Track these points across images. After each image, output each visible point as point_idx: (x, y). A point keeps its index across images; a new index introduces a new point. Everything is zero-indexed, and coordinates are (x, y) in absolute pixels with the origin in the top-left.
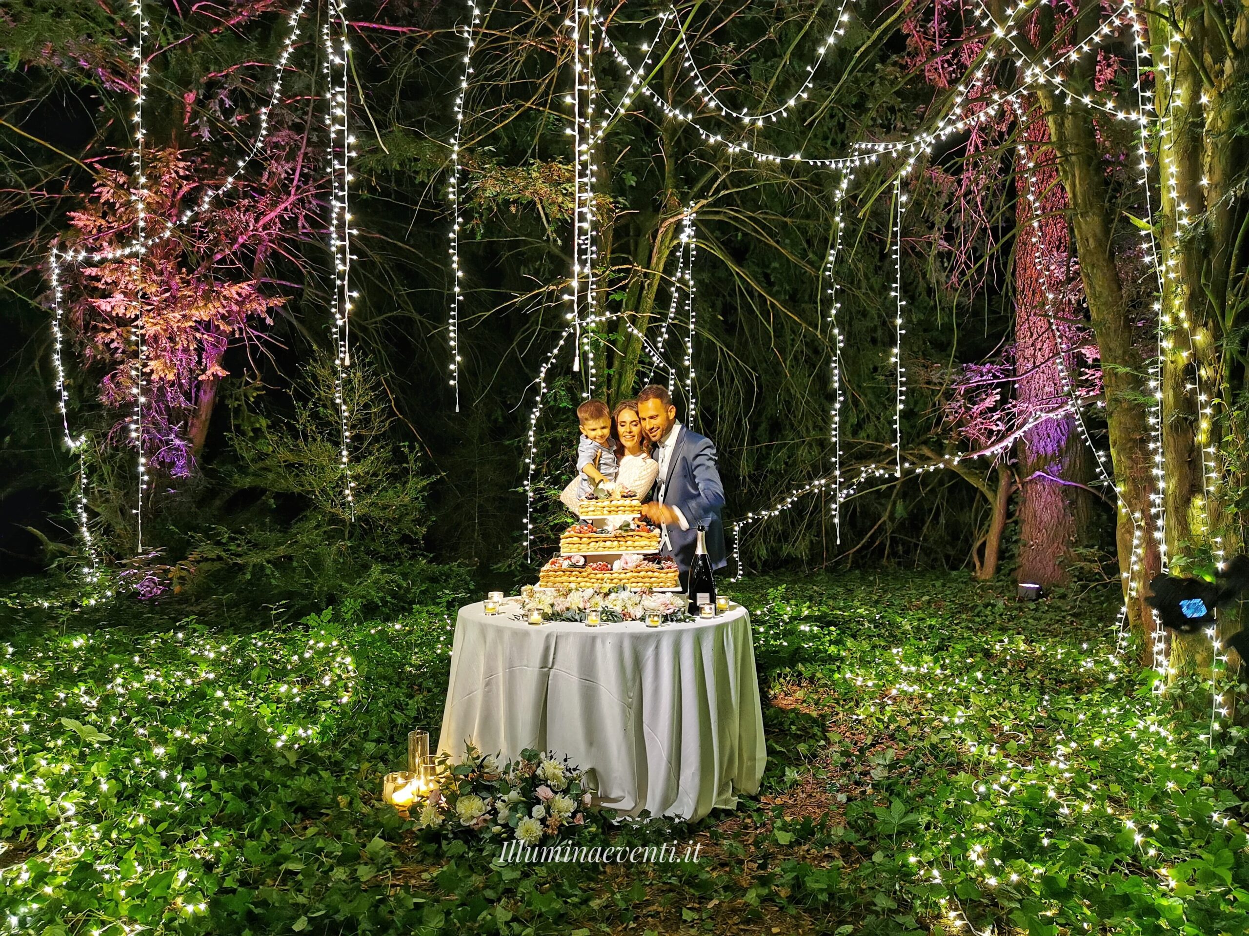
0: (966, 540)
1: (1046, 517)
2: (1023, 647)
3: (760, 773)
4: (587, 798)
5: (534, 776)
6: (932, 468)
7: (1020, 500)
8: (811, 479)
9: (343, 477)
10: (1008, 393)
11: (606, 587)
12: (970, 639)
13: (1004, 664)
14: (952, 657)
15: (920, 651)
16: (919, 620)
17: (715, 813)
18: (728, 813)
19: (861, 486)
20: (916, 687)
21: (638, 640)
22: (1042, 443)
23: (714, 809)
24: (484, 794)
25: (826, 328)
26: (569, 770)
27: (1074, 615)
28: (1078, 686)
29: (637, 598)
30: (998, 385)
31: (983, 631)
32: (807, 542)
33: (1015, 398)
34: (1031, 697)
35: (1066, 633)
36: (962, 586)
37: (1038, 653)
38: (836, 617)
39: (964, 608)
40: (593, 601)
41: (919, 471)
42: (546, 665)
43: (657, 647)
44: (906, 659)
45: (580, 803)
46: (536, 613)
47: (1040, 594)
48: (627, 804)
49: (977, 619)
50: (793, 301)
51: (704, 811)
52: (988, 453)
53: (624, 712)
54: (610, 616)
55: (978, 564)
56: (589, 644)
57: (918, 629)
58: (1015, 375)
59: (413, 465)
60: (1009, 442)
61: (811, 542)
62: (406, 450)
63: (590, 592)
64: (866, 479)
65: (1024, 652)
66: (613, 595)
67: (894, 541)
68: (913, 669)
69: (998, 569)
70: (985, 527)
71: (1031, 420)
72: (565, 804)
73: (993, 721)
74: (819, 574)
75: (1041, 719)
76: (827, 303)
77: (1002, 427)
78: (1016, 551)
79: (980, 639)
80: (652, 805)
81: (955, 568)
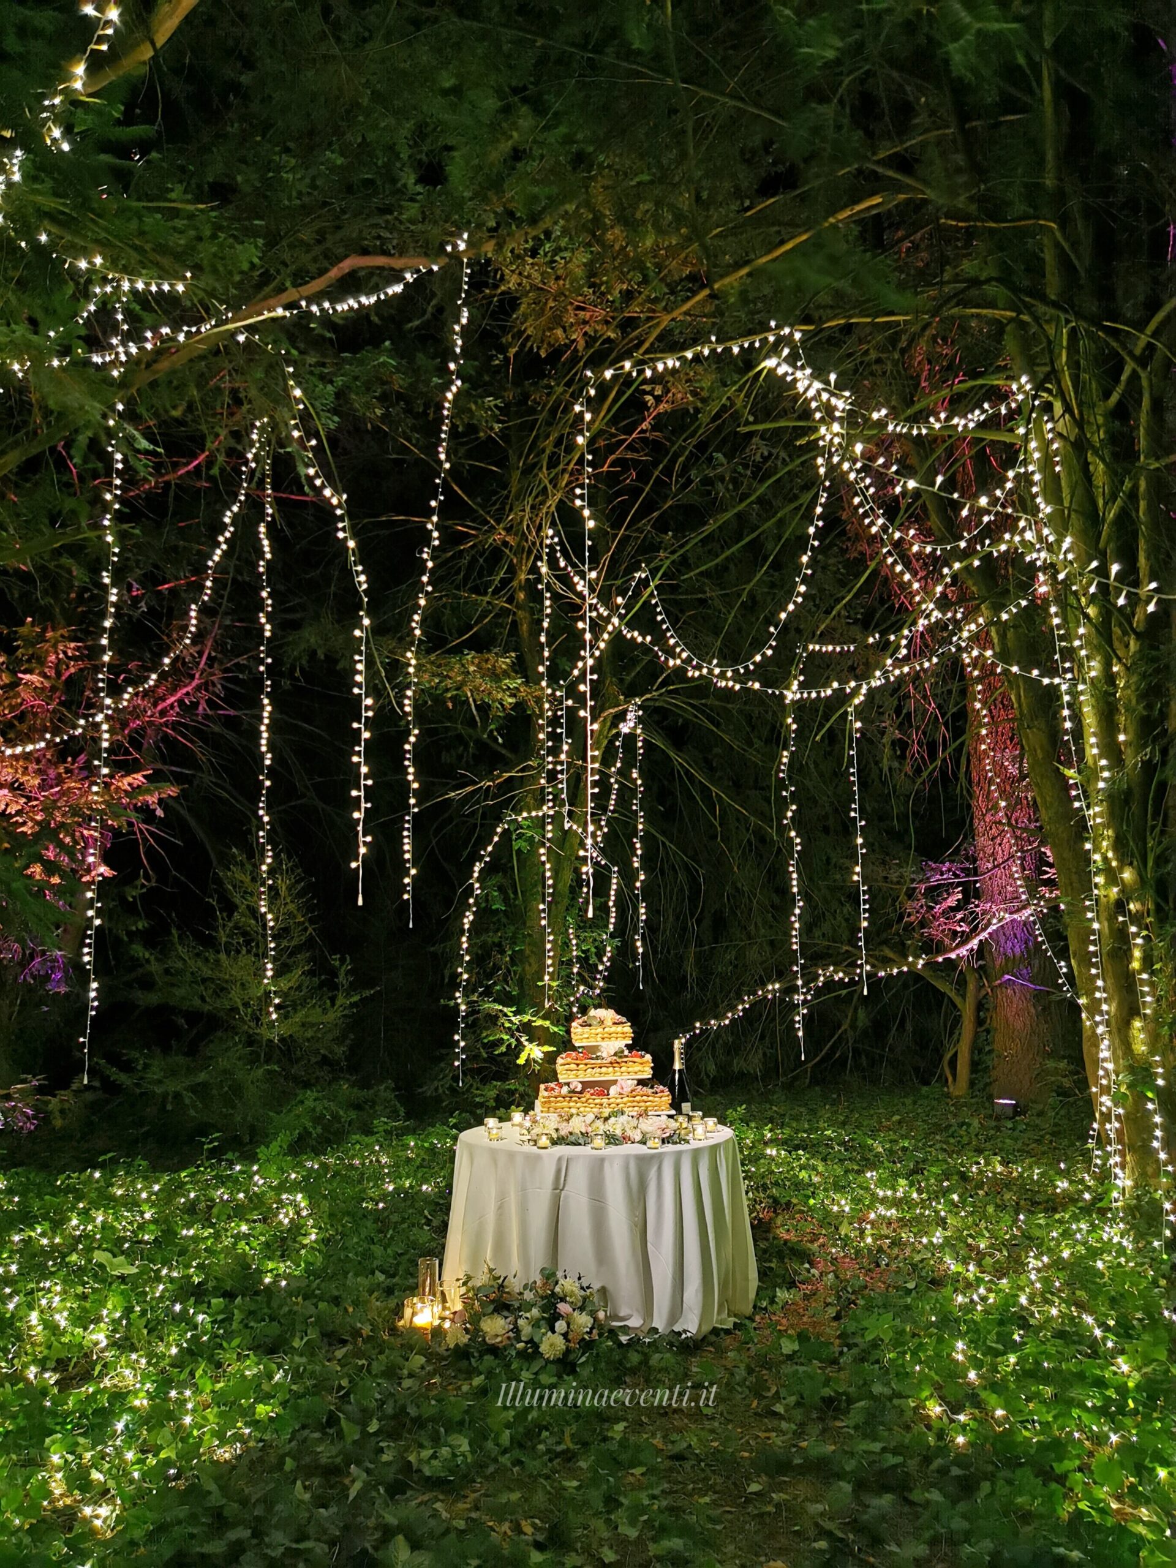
0: (937, 1050)
1: (1018, 1025)
2: (999, 1169)
3: (752, 1295)
4: (601, 1315)
5: (553, 1294)
6: (895, 971)
7: (991, 1006)
8: (763, 985)
9: (267, 994)
10: (971, 893)
11: (606, 1112)
12: (945, 1161)
13: (980, 1185)
14: (927, 1180)
15: (895, 1175)
16: (891, 1141)
17: (715, 1331)
18: (728, 1332)
19: (819, 992)
20: (894, 1211)
21: (643, 1162)
22: (1009, 944)
23: (714, 1328)
24: (506, 1313)
25: (782, 830)
26: (582, 1288)
27: (1053, 1134)
28: (1052, 1205)
29: (634, 1122)
30: (959, 884)
31: (958, 1153)
32: (761, 1055)
33: (978, 897)
34: (1007, 1218)
35: (1044, 1153)
36: (935, 1103)
37: (1015, 1174)
38: (803, 1140)
39: (937, 1129)
40: (594, 1126)
41: (882, 974)
42: (559, 1186)
43: (660, 1169)
44: (881, 1183)
45: (595, 1319)
46: (544, 1138)
47: (1017, 1110)
48: (635, 1322)
49: (952, 1140)
50: (737, 787)
51: (707, 1328)
52: (953, 956)
53: (632, 1230)
54: (612, 1139)
55: (950, 1079)
56: (598, 1166)
57: (891, 1152)
58: (976, 875)
59: (342, 979)
60: (974, 943)
61: (765, 1054)
62: (337, 963)
63: (591, 1117)
64: (824, 983)
65: (1001, 1173)
66: (613, 1120)
67: (857, 1052)
68: (889, 1193)
69: (972, 1084)
70: (955, 1037)
71: (995, 921)
72: (583, 1321)
73: (970, 1240)
74: (774, 1093)
75: (1014, 1237)
76: (783, 804)
77: (965, 928)
78: (990, 1063)
79: (958, 1161)
80: (659, 1322)
81: (927, 1083)
